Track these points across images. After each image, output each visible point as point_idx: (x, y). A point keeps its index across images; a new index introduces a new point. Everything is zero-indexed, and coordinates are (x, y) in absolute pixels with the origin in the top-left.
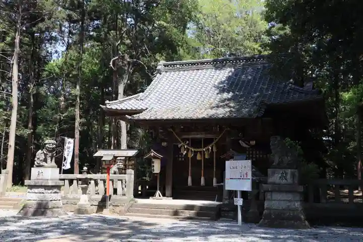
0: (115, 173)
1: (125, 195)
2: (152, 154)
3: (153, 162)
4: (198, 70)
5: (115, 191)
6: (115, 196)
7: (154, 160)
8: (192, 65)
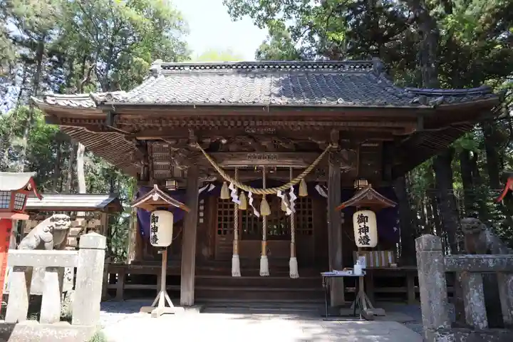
0: (41, 245)
1: (69, 319)
2: (156, 197)
3: (155, 219)
4: (222, 75)
5: (35, 306)
6: (33, 323)
7: (157, 213)
8: (211, 68)
